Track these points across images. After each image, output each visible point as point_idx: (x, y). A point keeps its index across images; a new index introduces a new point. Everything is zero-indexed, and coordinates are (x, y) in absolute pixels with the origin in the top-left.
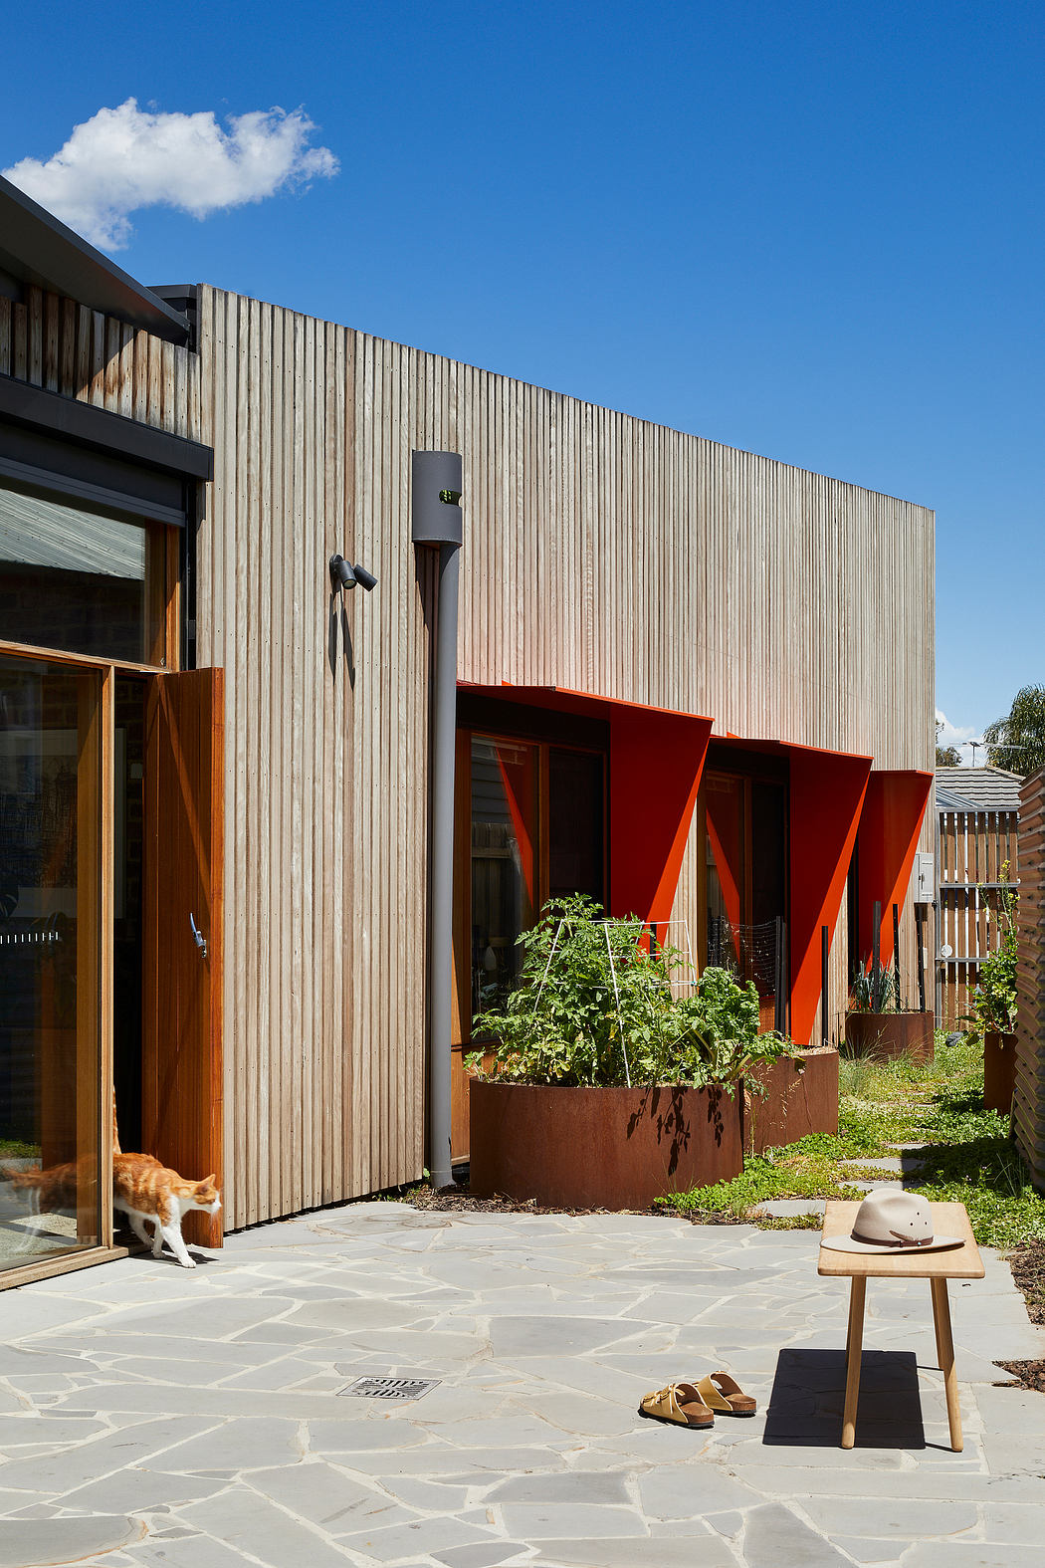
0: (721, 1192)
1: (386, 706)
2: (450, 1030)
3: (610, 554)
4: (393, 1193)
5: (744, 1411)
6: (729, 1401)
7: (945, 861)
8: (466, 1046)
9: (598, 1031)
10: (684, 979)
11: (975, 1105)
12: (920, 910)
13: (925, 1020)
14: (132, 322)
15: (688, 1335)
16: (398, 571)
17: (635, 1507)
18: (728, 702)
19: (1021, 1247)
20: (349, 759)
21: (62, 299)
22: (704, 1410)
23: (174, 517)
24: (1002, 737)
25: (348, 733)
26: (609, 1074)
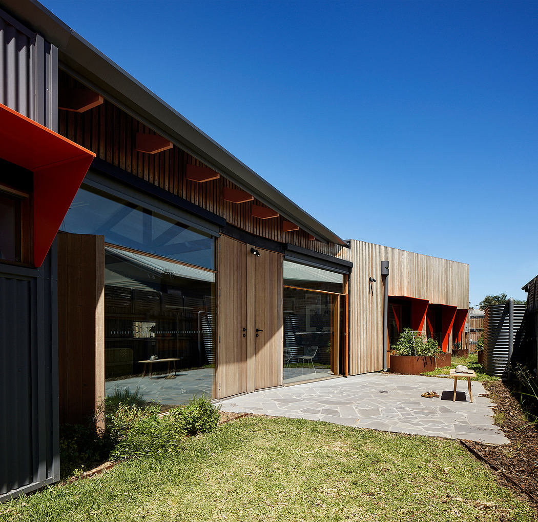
0: (431, 373)
1: (377, 299)
2: (387, 348)
3: (412, 275)
4: (378, 372)
5: (438, 397)
6: (435, 395)
7: (471, 325)
8: (391, 349)
9: (412, 348)
10: (425, 341)
11: (476, 363)
12: (466, 333)
13: (467, 351)
14: (341, 245)
15: (427, 389)
16: (379, 279)
17: (422, 405)
18: (431, 297)
19: (484, 381)
20: (372, 307)
21: (333, 243)
22: (432, 396)
23: (347, 273)
24: (483, 304)
25: (372, 304)
26: (413, 354)
